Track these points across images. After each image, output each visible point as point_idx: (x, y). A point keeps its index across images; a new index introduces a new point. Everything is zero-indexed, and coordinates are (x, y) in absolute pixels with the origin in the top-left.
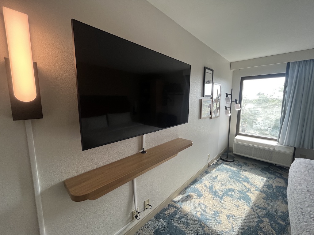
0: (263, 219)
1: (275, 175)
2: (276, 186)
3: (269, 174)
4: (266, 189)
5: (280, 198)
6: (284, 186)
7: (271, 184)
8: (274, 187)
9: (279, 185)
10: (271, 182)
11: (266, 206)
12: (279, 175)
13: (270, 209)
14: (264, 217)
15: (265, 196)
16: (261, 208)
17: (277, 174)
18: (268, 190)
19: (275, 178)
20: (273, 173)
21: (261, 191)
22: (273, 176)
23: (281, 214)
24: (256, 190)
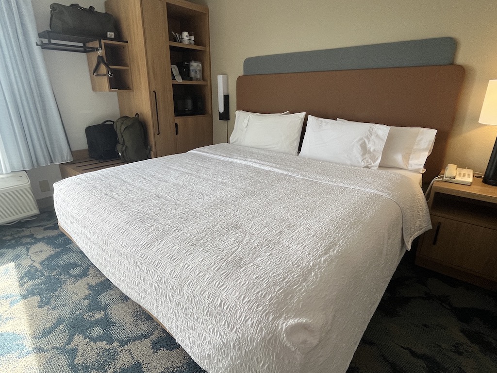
0: (72, 345)
1: (22, 244)
2: (41, 263)
3: (10, 250)
4: (30, 283)
5: (63, 278)
6: (53, 252)
7: (31, 266)
8: (39, 267)
9: (44, 256)
10: (26, 262)
11: (56, 315)
12: (29, 240)
13: (66, 312)
14: (70, 339)
15: (37, 298)
16: (52, 330)
17: (24, 241)
18: (35, 282)
19: (28, 250)
20: (16, 242)
21: (25, 297)
22: (21, 250)
23: (86, 303)
24: (12, 304)
